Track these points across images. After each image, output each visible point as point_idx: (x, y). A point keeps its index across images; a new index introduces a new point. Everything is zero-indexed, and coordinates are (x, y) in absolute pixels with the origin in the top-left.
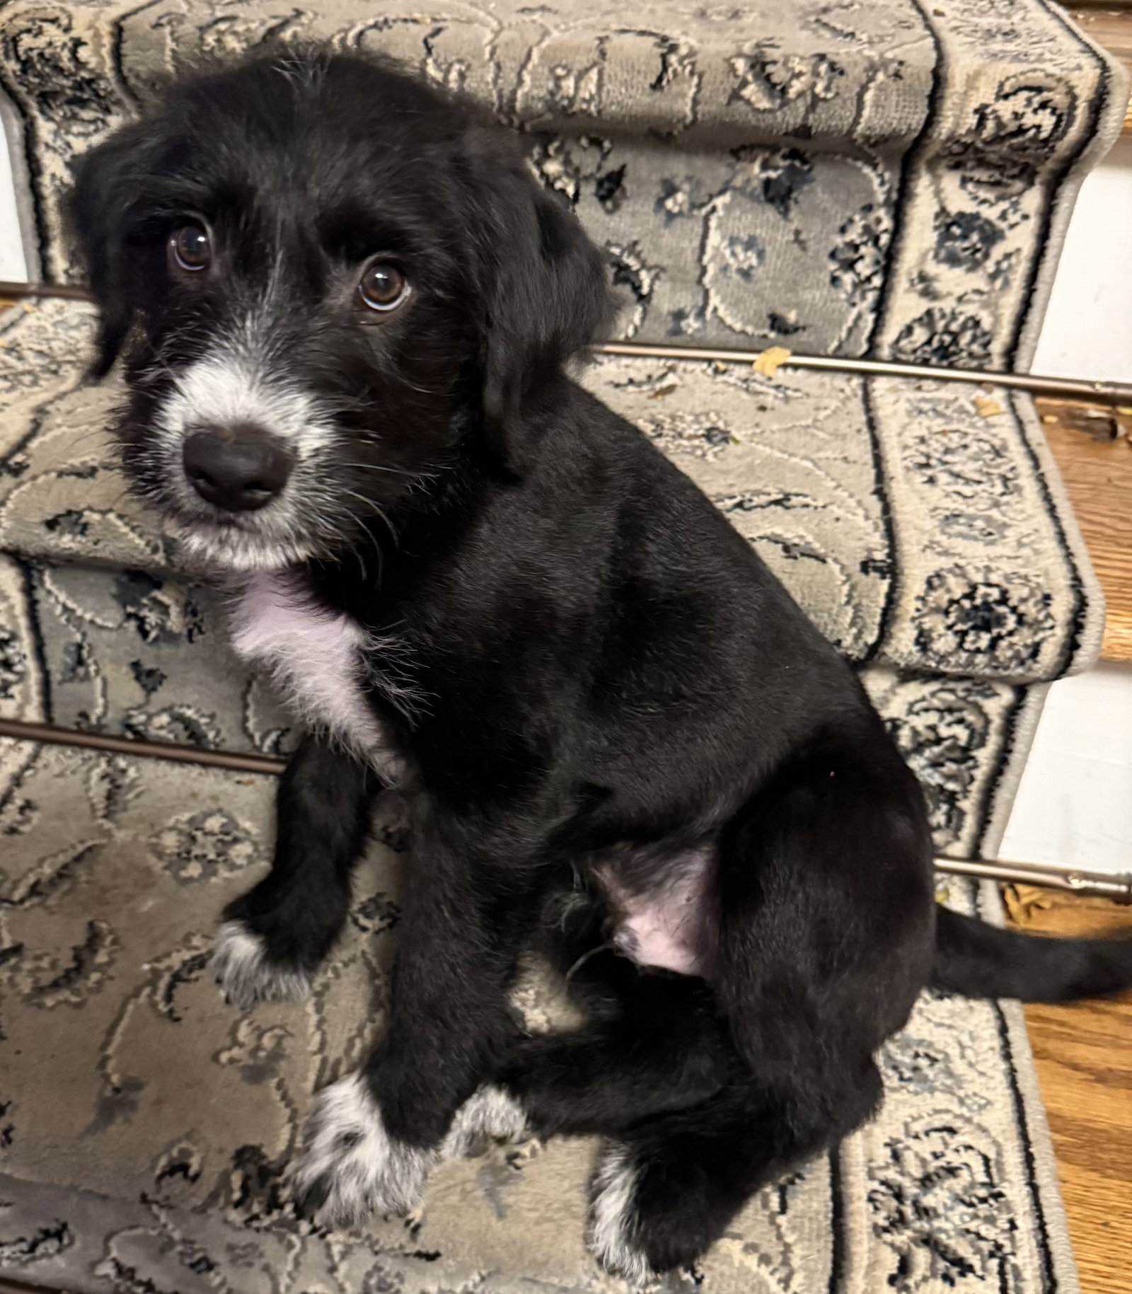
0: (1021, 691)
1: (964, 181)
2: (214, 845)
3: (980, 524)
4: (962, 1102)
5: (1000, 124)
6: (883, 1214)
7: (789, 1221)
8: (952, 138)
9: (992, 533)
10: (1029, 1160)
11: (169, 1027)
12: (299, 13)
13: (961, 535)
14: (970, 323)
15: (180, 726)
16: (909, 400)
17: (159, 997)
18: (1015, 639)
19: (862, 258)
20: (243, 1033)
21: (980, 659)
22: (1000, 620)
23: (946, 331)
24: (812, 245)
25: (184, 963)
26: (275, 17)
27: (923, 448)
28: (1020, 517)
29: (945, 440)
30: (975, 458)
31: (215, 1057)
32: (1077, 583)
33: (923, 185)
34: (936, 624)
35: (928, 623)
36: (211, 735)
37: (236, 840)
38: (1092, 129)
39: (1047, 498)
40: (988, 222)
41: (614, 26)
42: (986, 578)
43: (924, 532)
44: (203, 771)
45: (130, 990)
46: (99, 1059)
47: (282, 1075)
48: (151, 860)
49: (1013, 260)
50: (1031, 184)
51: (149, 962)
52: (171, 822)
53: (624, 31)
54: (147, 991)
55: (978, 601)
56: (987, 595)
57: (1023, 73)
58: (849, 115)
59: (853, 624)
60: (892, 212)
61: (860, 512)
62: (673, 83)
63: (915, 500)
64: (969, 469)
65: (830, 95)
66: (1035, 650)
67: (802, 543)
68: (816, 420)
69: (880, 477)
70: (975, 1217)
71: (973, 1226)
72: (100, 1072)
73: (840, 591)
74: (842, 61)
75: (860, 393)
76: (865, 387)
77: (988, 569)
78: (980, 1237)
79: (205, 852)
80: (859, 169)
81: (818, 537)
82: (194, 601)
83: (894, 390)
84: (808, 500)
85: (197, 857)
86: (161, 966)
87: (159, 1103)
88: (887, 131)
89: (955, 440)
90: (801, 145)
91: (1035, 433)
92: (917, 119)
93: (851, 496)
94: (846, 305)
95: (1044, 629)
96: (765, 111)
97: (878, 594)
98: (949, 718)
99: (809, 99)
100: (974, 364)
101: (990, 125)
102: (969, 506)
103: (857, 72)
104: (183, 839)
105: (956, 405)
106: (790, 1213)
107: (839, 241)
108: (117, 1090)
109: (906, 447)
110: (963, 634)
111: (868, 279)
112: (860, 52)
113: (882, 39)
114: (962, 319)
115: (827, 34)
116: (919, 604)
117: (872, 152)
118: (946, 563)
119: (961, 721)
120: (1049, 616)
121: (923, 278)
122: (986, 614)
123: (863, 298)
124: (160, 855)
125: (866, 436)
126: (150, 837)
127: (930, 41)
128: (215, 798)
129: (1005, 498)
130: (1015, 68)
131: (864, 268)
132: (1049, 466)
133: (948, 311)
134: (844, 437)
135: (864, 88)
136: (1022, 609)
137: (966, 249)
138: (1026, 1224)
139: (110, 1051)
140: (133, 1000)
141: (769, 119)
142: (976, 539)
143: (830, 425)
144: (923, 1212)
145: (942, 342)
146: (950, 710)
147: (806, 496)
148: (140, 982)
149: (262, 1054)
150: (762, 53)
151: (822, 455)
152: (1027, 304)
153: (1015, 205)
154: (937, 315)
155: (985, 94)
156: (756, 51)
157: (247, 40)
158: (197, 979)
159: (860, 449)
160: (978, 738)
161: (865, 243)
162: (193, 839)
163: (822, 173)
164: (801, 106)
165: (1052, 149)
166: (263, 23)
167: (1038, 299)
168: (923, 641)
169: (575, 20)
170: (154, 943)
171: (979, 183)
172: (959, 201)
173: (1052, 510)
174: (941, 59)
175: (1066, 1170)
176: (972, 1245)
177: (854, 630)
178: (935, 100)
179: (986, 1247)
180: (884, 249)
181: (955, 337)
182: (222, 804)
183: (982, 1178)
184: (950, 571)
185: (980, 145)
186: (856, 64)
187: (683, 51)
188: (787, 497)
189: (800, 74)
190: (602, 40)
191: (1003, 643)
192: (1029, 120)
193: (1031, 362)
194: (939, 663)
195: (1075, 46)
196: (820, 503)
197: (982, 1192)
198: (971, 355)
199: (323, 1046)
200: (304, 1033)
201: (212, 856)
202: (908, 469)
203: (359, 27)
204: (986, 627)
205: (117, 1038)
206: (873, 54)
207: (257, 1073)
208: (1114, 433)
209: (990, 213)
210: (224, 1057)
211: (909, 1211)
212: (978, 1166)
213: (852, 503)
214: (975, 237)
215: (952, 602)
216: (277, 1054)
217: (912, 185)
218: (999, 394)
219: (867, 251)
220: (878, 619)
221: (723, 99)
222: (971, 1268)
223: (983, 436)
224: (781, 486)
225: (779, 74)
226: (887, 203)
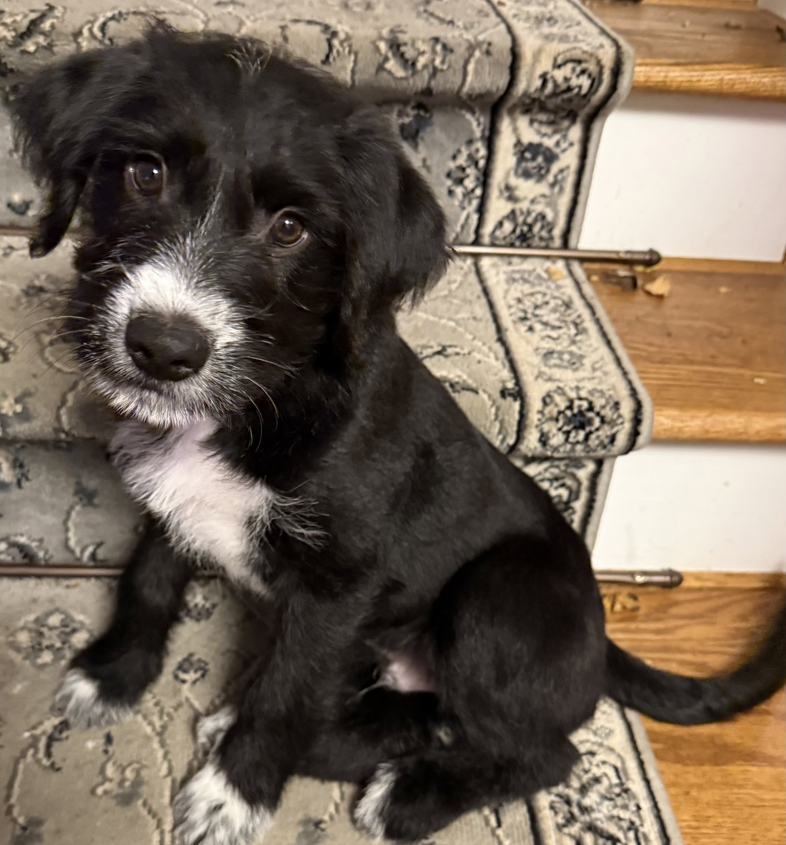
0: (600, 463)
1: (532, 122)
2: (59, 636)
3: (566, 357)
4: (595, 733)
5: (556, 85)
6: (561, 815)
7: (504, 831)
8: (526, 94)
9: (575, 362)
10: (641, 764)
11: (55, 777)
12: (51, 8)
13: (556, 366)
14: (539, 218)
15: (15, 551)
16: (505, 273)
17: (41, 754)
18: (600, 433)
19: (468, 176)
20: (110, 771)
21: (579, 447)
22: (590, 422)
23: (525, 223)
24: (434, 170)
25: (55, 727)
26: (33, 11)
27: (521, 306)
28: (591, 349)
29: (533, 299)
30: (554, 310)
31: (93, 792)
32: (634, 393)
33: (505, 125)
34: (550, 427)
35: (546, 427)
36: (41, 554)
37: (74, 631)
38: (614, 87)
39: (604, 335)
40: (548, 149)
41: (289, 17)
42: (578, 394)
43: (533, 366)
44: (39, 581)
45: (18, 754)
46: (5, 808)
47: (145, 796)
48: (12, 655)
49: (565, 173)
50: (573, 122)
51: (28, 731)
52: (21, 623)
53: (296, 21)
54: (31, 752)
55: (576, 410)
56: (580, 406)
57: (568, 50)
58: (458, 80)
59: (500, 432)
60: (486, 143)
61: (492, 355)
62: (337, 60)
63: (523, 343)
64: (552, 318)
65: (445, 67)
66: (613, 439)
67: (461, 381)
68: (450, 291)
69: (499, 329)
70: (615, 806)
71: (615, 812)
72: (9, 817)
73: (490, 412)
74: (451, 43)
75: (473, 269)
76: (476, 265)
77: (578, 388)
78: (620, 819)
79: (53, 642)
80: (463, 116)
81: (470, 375)
82: (21, 458)
83: (494, 265)
84: (457, 350)
85: (48, 647)
86: (38, 732)
87: (58, 832)
88: (483, 90)
89: (539, 299)
90: (424, 100)
91: (587, 289)
92: (503, 81)
93: (484, 344)
94: (458, 209)
95: (617, 425)
96: (402, 78)
97: (514, 411)
98: (556, 484)
99: (431, 69)
100: (543, 244)
101: (550, 87)
102: (557, 345)
103: (461, 51)
104: (34, 635)
105: (534, 274)
106: (504, 825)
107: (452, 165)
108: (24, 828)
109: (510, 307)
110: (568, 433)
111: (473, 191)
112: (461, 36)
113: (472, 25)
114: (534, 215)
115: (435, 22)
116: (540, 416)
117: (472, 104)
118: (551, 386)
119: (563, 485)
120: (620, 416)
121: (508, 188)
122: (582, 419)
123: (470, 203)
124: (18, 650)
125: (484, 300)
126: (8, 636)
127: (502, 27)
128: (51, 601)
129: (579, 338)
130: (563, 47)
131: (469, 183)
132: (601, 313)
133: (525, 210)
134: (470, 302)
135: (467, 62)
136: (603, 413)
137: (534, 168)
138: (646, 805)
139: (13, 800)
140: (22, 761)
141: (405, 83)
142: (565, 368)
143: (460, 293)
144: (584, 810)
145: (522, 231)
146: (556, 479)
147: (455, 346)
148: (25, 745)
149: (127, 784)
150: (397, 38)
151: (460, 316)
152: (575, 202)
153: (565, 137)
154: (518, 213)
155: (545, 65)
156: (391, 36)
157: (15, 30)
158: (67, 738)
159: (481, 309)
160: (574, 495)
161: (469, 166)
162: (41, 634)
163: (438, 118)
164: (426, 75)
165: (589, 101)
166: (25, 16)
167: (581, 198)
168: (544, 440)
169: (260, 12)
170: (28, 715)
171: (541, 123)
172: (529, 135)
173: (609, 343)
174: (514, 40)
175: (663, 766)
176: (617, 825)
177: (501, 437)
178: (514, 69)
179: (625, 825)
180: (482, 170)
181: (531, 227)
182: (58, 604)
183: (615, 780)
184: (555, 391)
185: (543, 98)
186: (460, 45)
187: (342, 36)
188: (444, 348)
189: (423, 53)
190: (283, 28)
191: (593, 436)
192: (574, 82)
193: (578, 242)
194: (553, 452)
195: (594, 30)
196: (466, 351)
197: (617, 790)
198: (541, 239)
199: (170, 771)
200: (154, 763)
201: (58, 644)
202: (514, 322)
203: (101, 20)
204: (582, 426)
205: (16, 790)
206: (468, 36)
207: (126, 799)
208: (635, 285)
209: (549, 143)
210: (100, 791)
211: (576, 811)
212: (611, 773)
213: (485, 349)
214: (540, 159)
215: (560, 413)
216: (138, 782)
217: (498, 125)
218: (560, 265)
219: (471, 171)
220: (515, 428)
221: (373, 70)
222: (618, 840)
223: (556, 294)
224: (438, 340)
225: (409, 53)
226: (482, 137)
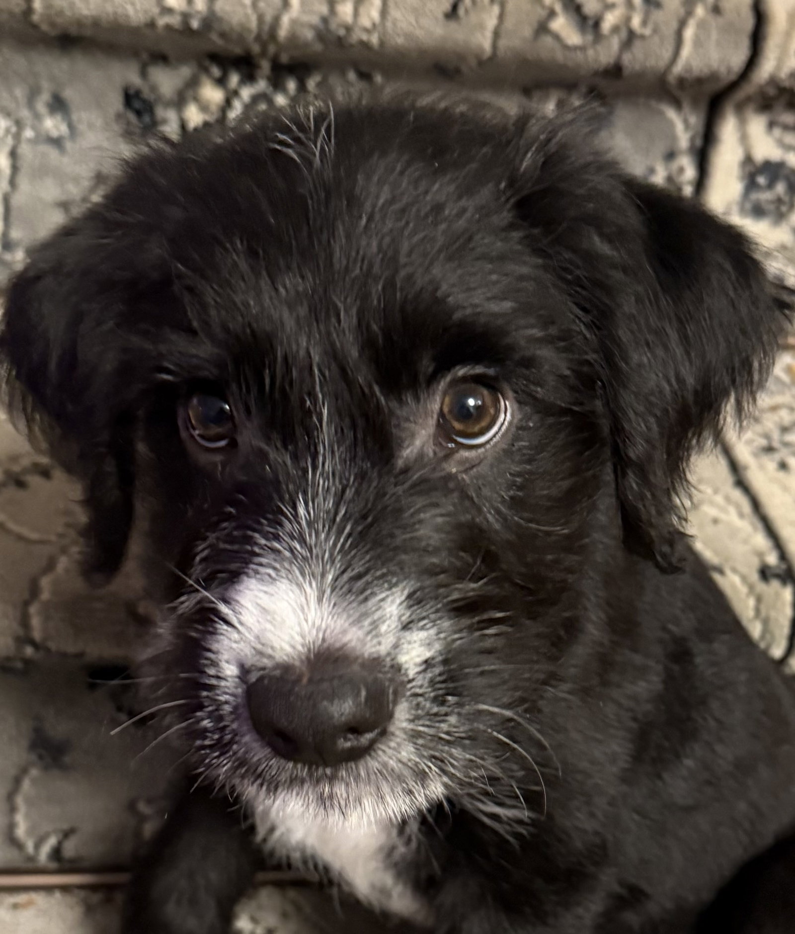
1: (771, 125)
8: (773, 81)
27: (759, 429)
29: (777, 417)
33: (729, 130)
40: (793, 172)
58: (666, 54)
60: (697, 159)
62: (470, 11)
63: (777, 490)
65: (647, 32)
69: (734, 466)
80: (661, 113)
88: (705, 72)
89: (786, 418)
92: (738, 58)
93: (716, 491)
96: (575, 48)
97: (784, 604)
99: (624, 34)
103: (674, 7)
135: (682, 24)
137: (771, 201)
141: (579, 56)
163: (623, 116)
164: (615, 43)
171: (786, 127)
172: (766, 148)
178: (757, 38)
189: (613, 6)
202: (755, 455)
213: (719, 499)
214: (781, 187)
217: (717, 129)
221: (527, 32)
225: (591, 6)
226: (691, 149)
